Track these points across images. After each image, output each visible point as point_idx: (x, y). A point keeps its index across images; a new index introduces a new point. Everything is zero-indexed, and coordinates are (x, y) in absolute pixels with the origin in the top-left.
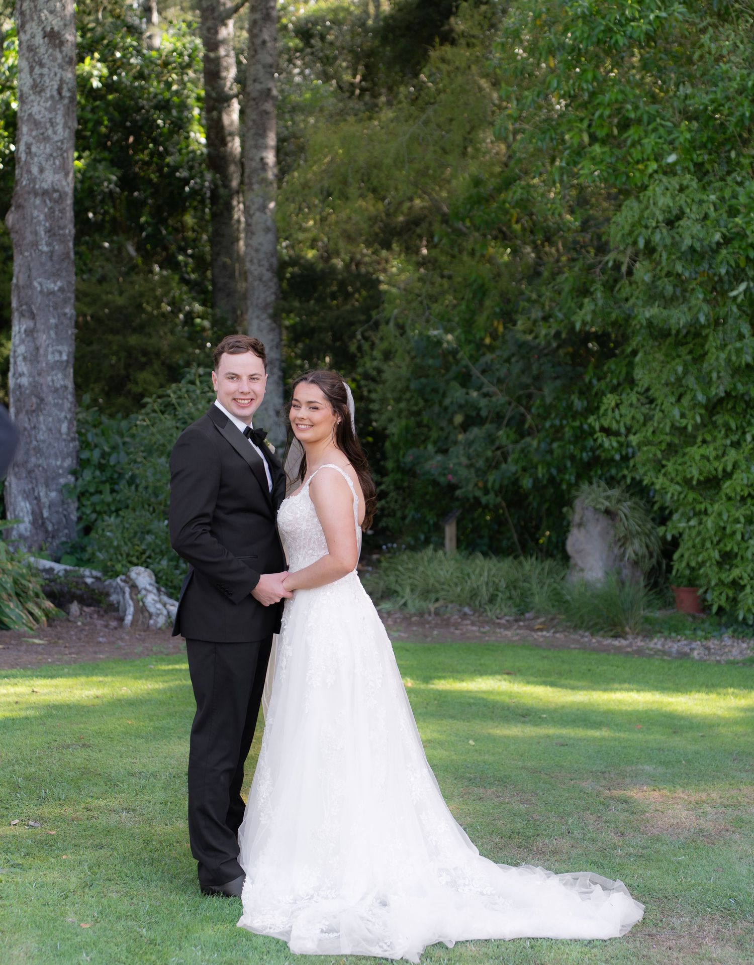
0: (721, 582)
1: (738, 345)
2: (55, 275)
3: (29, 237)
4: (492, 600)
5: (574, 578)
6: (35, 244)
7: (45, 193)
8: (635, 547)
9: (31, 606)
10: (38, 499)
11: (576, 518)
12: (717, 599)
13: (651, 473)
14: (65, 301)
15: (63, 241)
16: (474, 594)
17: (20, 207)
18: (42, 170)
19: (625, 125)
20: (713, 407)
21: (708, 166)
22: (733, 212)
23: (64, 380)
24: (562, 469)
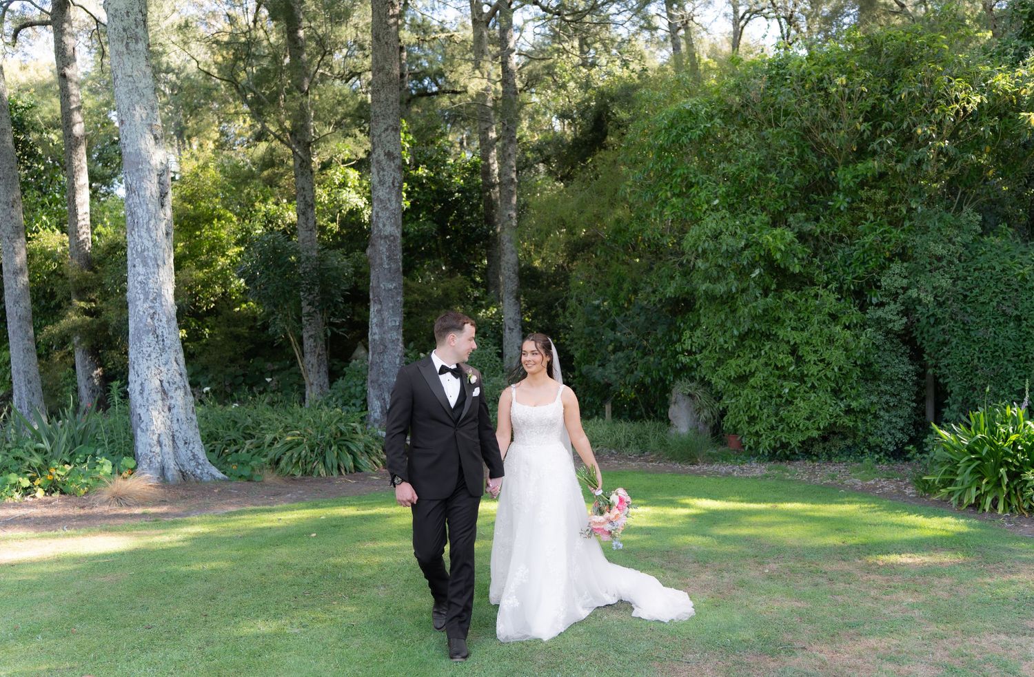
0: (750, 433)
1: (754, 304)
2: (392, 280)
3: (378, 261)
4: (627, 445)
5: (673, 431)
6: (381, 264)
7: (386, 237)
8: (706, 413)
9: (374, 458)
10: (384, 399)
11: (673, 399)
12: (749, 442)
13: (710, 374)
14: (398, 294)
15: (396, 261)
16: (617, 442)
17: (373, 245)
18: (384, 225)
19: (691, 185)
20: (742, 337)
21: (736, 206)
22: (751, 231)
23: (397, 336)
24: (666, 373)
